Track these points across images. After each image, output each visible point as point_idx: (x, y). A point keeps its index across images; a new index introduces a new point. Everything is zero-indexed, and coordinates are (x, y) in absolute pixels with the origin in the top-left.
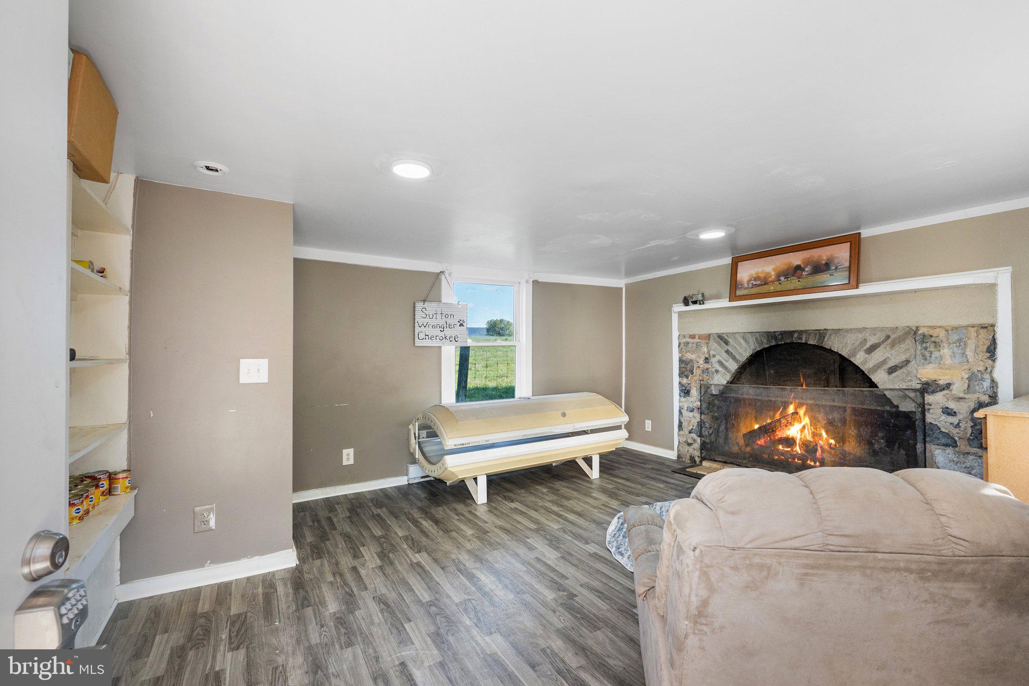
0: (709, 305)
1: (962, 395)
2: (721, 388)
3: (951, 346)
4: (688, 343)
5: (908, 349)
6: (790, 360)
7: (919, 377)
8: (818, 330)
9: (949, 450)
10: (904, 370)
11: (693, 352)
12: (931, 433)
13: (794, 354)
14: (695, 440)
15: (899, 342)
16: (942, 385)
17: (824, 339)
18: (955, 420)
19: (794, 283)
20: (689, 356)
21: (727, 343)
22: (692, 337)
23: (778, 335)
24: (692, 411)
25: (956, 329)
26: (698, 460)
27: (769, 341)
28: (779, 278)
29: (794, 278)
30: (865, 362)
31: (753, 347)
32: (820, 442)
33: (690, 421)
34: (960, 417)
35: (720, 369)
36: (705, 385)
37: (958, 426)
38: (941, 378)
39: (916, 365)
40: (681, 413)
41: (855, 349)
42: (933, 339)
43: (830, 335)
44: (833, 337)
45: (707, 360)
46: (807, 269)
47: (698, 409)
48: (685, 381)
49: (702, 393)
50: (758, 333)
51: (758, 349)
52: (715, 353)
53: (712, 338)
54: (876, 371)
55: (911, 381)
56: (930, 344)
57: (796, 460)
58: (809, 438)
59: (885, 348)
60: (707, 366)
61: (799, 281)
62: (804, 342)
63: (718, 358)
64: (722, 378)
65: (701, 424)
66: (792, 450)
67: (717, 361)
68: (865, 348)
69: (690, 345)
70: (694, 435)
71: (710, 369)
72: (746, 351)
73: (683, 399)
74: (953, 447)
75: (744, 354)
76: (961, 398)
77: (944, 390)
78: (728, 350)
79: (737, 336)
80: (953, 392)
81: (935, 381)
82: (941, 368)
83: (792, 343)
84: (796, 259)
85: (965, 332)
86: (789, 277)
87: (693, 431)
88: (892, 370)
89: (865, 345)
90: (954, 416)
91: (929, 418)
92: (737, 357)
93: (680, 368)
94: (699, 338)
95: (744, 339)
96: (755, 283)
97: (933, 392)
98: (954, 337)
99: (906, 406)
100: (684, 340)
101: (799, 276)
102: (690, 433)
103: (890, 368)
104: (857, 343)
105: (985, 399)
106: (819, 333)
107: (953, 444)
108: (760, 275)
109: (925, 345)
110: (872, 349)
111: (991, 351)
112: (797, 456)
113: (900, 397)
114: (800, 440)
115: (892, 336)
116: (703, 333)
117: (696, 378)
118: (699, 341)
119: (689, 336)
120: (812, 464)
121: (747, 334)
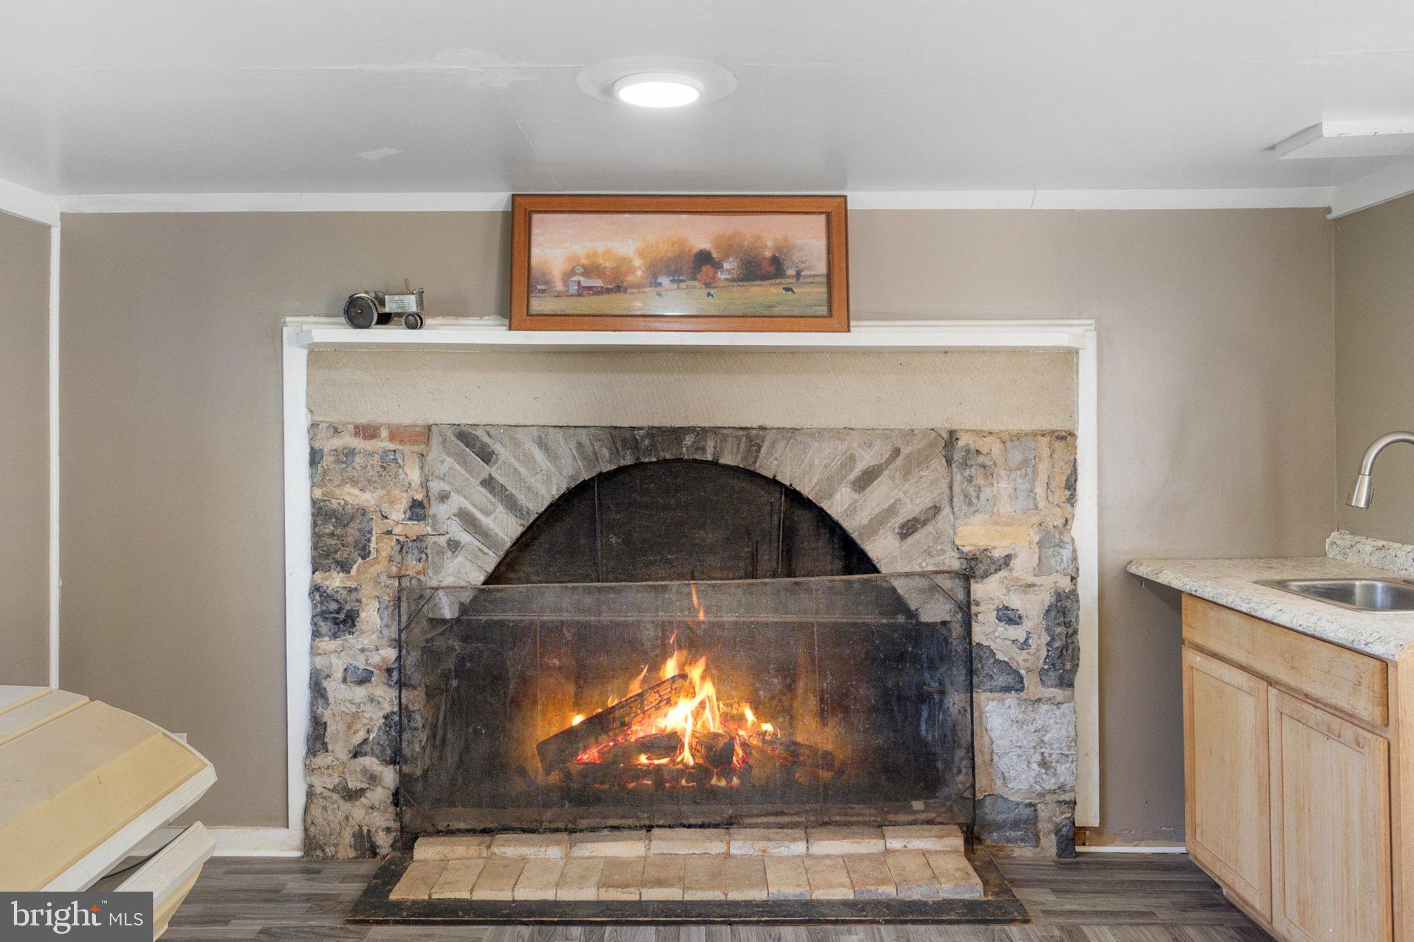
0: (437, 332)
1: (1030, 579)
2: (466, 597)
3: (1013, 476)
4: (350, 453)
5: (937, 480)
6: (666, 508)
7: (957, 543)
8: (746, 428)
9: (1011, 699)
10: (929, 528)
11: (366, 484)
12: (979, 666)
13: (677, 491)
14: (373, 778)
15: (919, 464)
16: (999, 560)
17: (758, 451)
18: (1018, 633)
19: (693, 296)
20: (353, 496)
21: (487, 456)
22: (368, 432)
23: (643, 438)
24: (364, 680)
25: (1018, 437)
26: (384, 841)
27: (616, 452)
28: (655, 275)
29: (695, 282)
30: (852, 510)
31: (569, 471)
32: (741, 732)
33: (355, 716)
34: (1027, 625)
35: (465, 537)
36: (411, 590)
37: (1025, 645)
38: (997, 544)
39: (952, 517)
40: (318, 690)
41: (830, 479)
42: (981, 459)
43: (774, 444)
44: (781, 445)
45: (417, 509)
46: (726, 266)
47: (389, 671)
48: (336, 581)
49: (404, 618)
50: (584, 431)
51: (586, 476)
52: (447, 488)
53: (435, 440)
54: (875, 532)
55: (943, 552)
56: (976, 470)
57: (684, 782)
58: (715, 728)
59: (892, 478)
60: (416, 528)
61: (709, 294)
62: (710, 458)
63: (457, 501)
64: (468, 565)
65: (398, 722)
66: (673, 761)
67: (456, 511)
68: (852, 477)
69: (358, 460)
70: (370, 762)
71: (431, 540)
72: (547, 481)
73: (327, 644)
74: (1016, 690)
75: (543, 490)
76: (1030, 586)
77: (1000, 570)
78: (491, 478)
79: (520, 435)
80: (1015, 574)
81: (986, 550)
82: (997, 523)
83: (680, 460)
84: (699, 234)
85: (1033, 445)
86: (683, 281)
87: (367, 748)
88: (907, 530)
89: (852, 469)
90: (1018, 624)
91: (978, 635)
92: (522, 498)
93: (317, 538)
94: (392, 437)
95: (542, 444)
96: (586, 282)
97: (985, 575)
98: (1017, 456)
99: (934, 611)
100: (337, 443)
101: (710, 281)
102: (355, 755)
103: (903, 526)
104: (836, 464)
105: (1065, 584)
106: (748, 436)
107: (1016, 685)
108: (601, 261)
109: (967, 472)
110: (865, 480)
111: (1071, 485)
112: (685, 771)
113: (921, 591)
114: (693, 735)
115: (905, 451)
116: (406, 420)
117: (378, 568)
118: (391, 446)
119: (351, 428)
120: (723, 783)
121: (551, 431)
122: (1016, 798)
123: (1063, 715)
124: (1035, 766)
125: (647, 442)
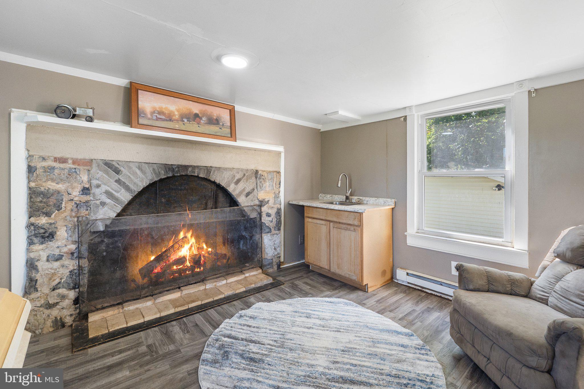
1: (273, 206)
2: (108, 222)
3: (269, 181)
4: (53, 168)
5: (254, 182)
6: (181, 190)
7: (258, 198)
8: (207, 167)
9: (269, 235)
10: (252, 194)
11: (60, 181)
12: (263, 227)
13: (184, 185)
14: (63, 297)
15: (249, 178)
16: (267, 202)
17: (210, 173)
18: (270, 219)
19: (193, 127)
20: (53, 186)
21: (117, 171)
22: (63, 160)
23: (176, 168)
24: (59, 259)
25: (270, 172)
27: (166, 172)
28: (182, 118)
29: (195, 122)
30: (234, 190)
31: (150, 177)
32: (203, 253)
33: (54, 274)
34: (272, 217)
35: (108, 201)
36: (83, 221)
37: (272, 221)
38: (266, 198)
39: (257, 191)
40: (31, 267)
41: (229, 181)
42: (263, 177)
43: (214, 171)
44: (216, 172)
45: (86, 191)
46: (203, 119)
47: (72, 254)
48: (43, 221)
49: (79, 233)
50: (155, 165)
52: (100, 183)
53: (94, 165)
54: (240, 195)
55: (255, 200)
56: (263, 180)
57: (187, 272)
58: (195, 252)
59: (244, 182)
60: (85, 198)
61: (199, 126)
62: (196, 175)
64: (109, 211)
65: (76, 272)
66: (184, 266)
67: (104, 191)
68: (234, 181)
69: (56, 171)
70: (62, 291)
71: (92, 202)
72: (142, 181)
73: (36, 247)
75: (140, 184)
76: (273, 207)
77: (267, 204)
78: (119, 179)
79: (131, 165)
80: (270, 205)
81: (264, 199)
82: (266, 193)
83: (187, 175)
84: (196, 108)
85: (273, 174)
86: (191, 121)
87: (61, 285)
88: (248, 195)
89: (234, 179)
90: (270, 217)
91: (263, 220)
92: (132, 186)
93: (31, 203)
94: (74, 163)
95: (139, 168)
96: (159, 116)
97: (264, 205)
98: (270, 177)
99: (253, 215)
100: (44, 164)
101: (199, 122)
102: (54, 290)
103: (246, 194)
104: (230, 178)
105: (279, 206)
106: (207, 169)
107: (270, 231)
108: (164, 110)
109: (260, 180)
110: (238, 182)
111: (280, 184)
112: (188, 269)
113: (250, 210)
114: (190, 256)
115: (246, 175)
116: (80, 157)
117: (65, 214)
118: (74, 166)
119: (52, 158)
120: (199, 270)
121: (143, 164)
122: (269, 258)
123: (279, 237)
124: (273, 250)
125: (177, 169)
